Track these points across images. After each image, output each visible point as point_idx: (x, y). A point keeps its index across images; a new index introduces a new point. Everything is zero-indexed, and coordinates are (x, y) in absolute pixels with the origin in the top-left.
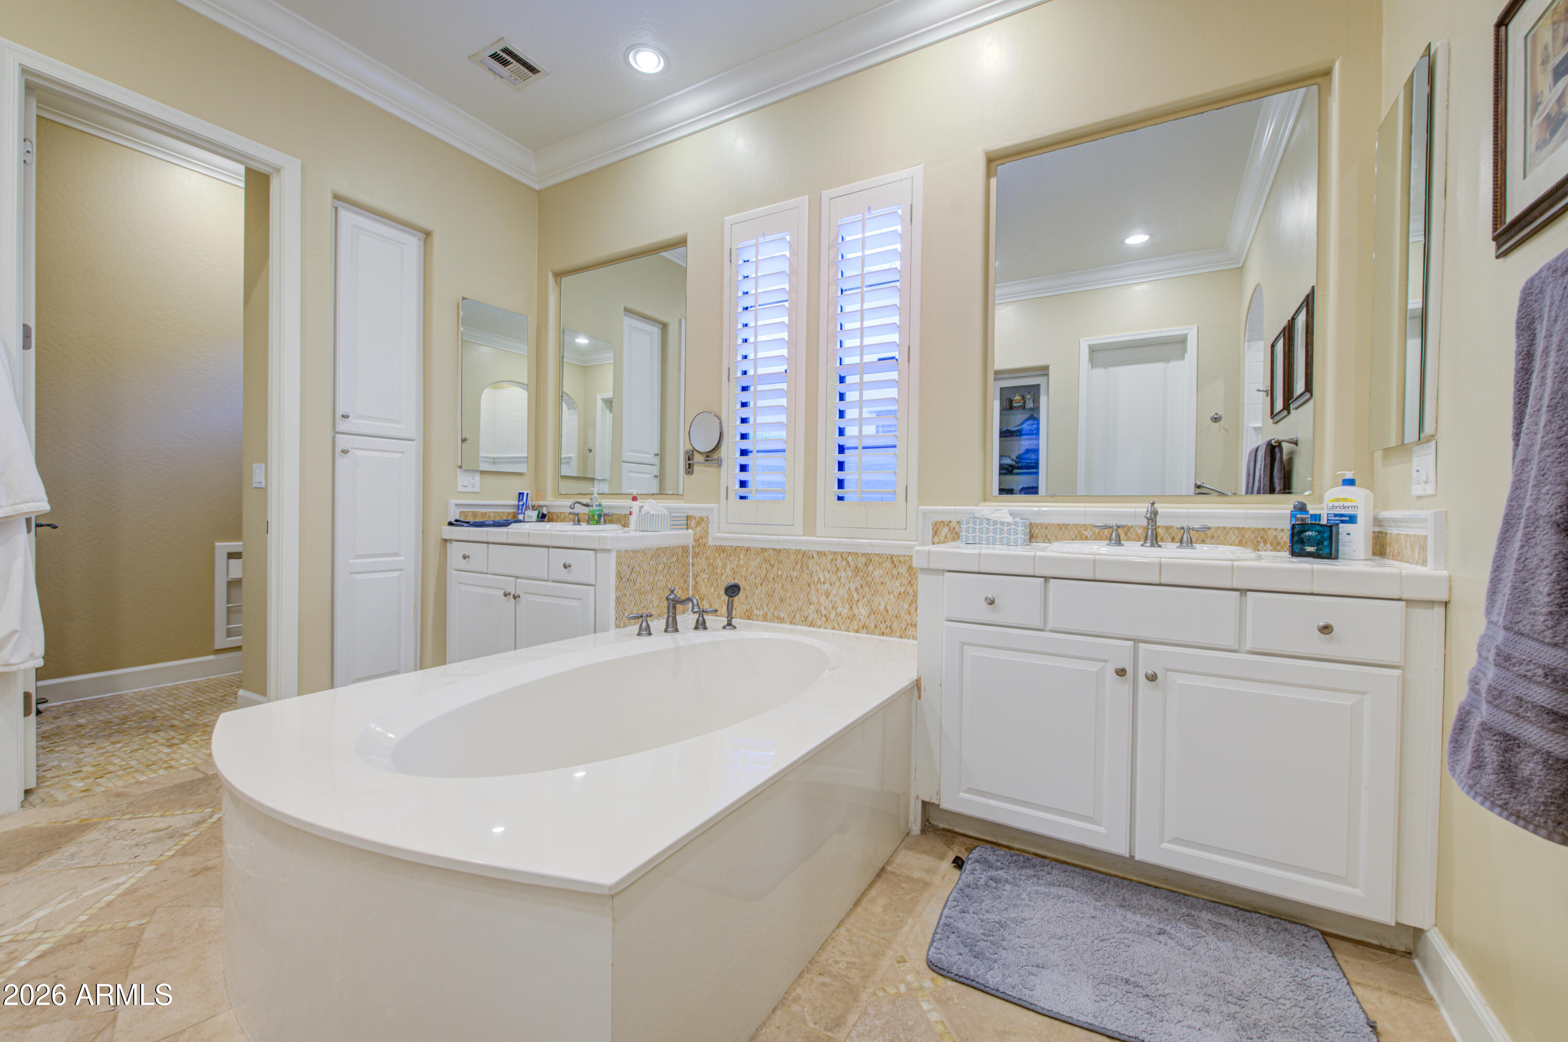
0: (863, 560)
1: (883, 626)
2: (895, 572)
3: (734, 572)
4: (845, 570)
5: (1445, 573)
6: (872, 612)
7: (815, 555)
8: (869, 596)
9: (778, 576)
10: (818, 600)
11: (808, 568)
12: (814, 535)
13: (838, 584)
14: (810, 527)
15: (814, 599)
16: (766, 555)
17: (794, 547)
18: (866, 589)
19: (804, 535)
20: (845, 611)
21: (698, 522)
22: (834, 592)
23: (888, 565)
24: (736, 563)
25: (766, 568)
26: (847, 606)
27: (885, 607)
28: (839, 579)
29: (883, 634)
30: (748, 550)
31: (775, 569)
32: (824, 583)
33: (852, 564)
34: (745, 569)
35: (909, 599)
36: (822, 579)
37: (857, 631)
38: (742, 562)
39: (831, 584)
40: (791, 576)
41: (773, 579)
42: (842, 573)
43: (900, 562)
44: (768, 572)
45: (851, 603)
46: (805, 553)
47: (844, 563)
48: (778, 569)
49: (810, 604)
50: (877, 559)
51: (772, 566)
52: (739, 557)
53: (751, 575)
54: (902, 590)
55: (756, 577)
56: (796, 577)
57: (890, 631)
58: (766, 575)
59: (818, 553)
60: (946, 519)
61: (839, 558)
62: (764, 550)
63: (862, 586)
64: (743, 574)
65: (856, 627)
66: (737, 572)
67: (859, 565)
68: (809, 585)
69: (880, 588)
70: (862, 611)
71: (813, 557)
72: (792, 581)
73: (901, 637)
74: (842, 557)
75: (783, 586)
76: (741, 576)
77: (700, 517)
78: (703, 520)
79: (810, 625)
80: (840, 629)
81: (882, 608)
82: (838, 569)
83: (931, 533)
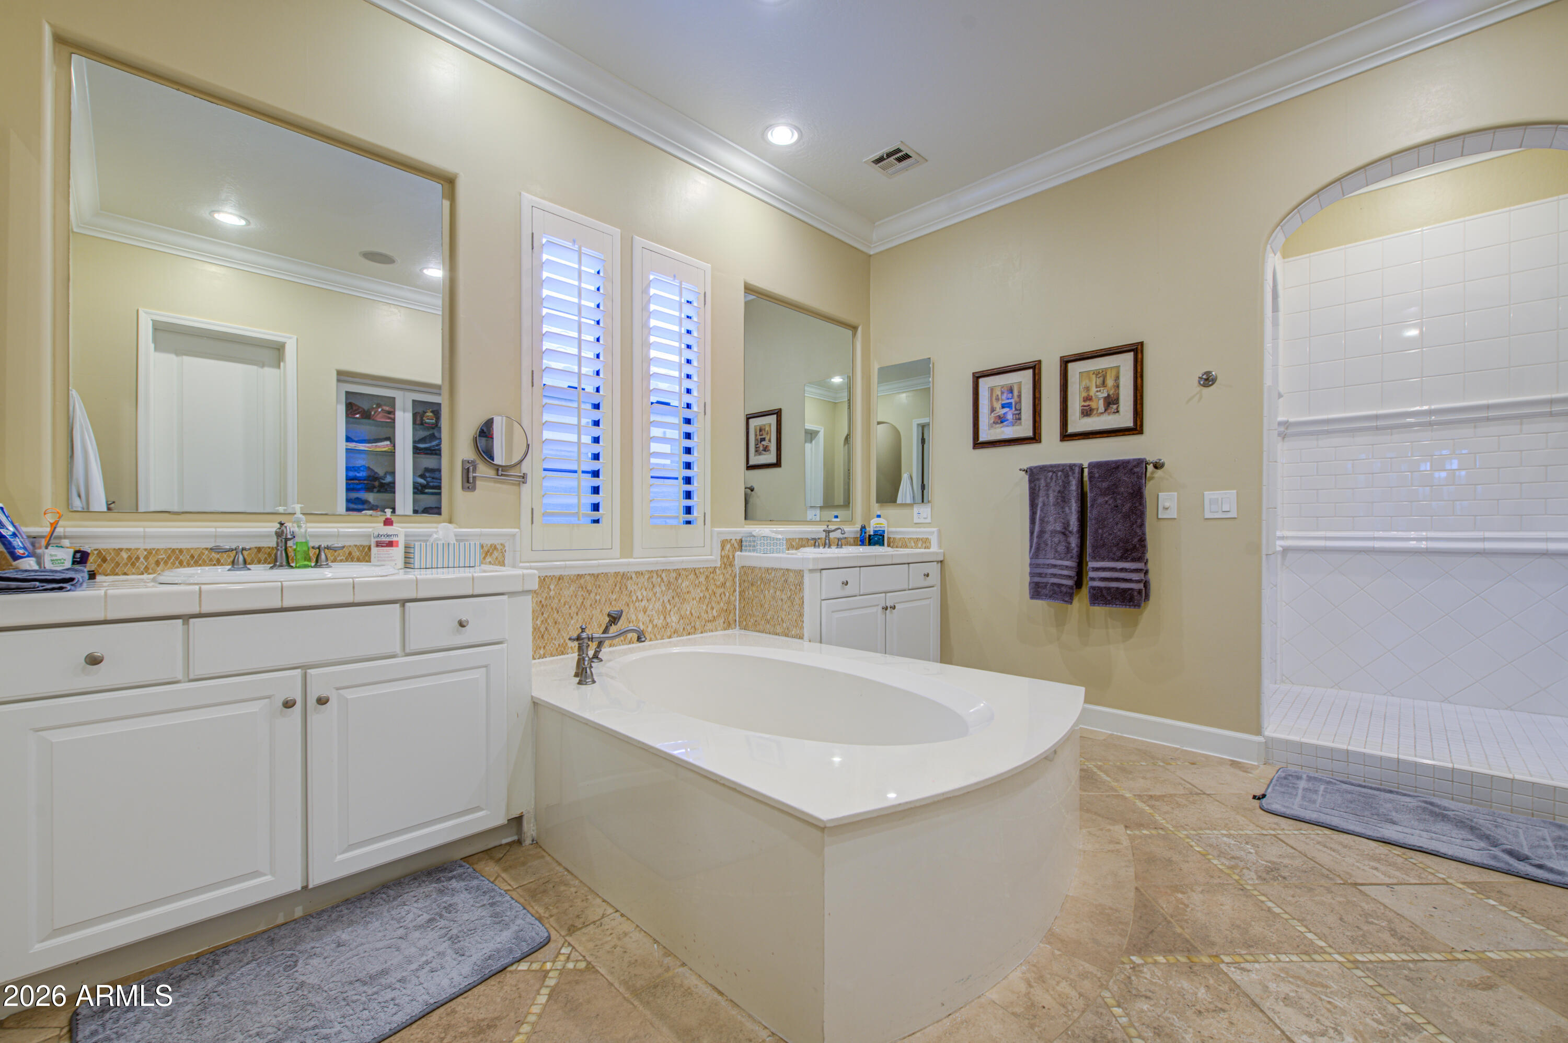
0: (674, 575)
1: (689, 628)
2: (697, 582)
3: (543, 606)
4: (660, 586)
5: (942, 551)
6: (682, 617)
7: (634, 576)
8: (678, 605)
9: (596, 601)
10: (637, 617)
11: (627, 588)
12: (632, 557)
13: (654, 598)
14: (627, 549)
15: (634, 617)
16: (582, 581)
17: (612, 570)
18: (677, 599)
19: (621, 558)
20: (659, 622)
21: (488, 552)
22: (651, 607)
23: (692, 576)
24: (545, 595)
25: (582, 595)
26: (662, 617)
27: (691, 612)
28: (655, 594)
29: (689, 634)
30: (560, 578)
31: (592, 595)
32: (642, 600)
33: (665, 579)
34: (556, 601)
35: (706, 601)
36: (640, 598)
37: (670, 637)
38: (552, 593)
39: (648, 600)
40: (609, 599)
41: (591, 605)
42: (657, 589)
43: (701, 573)
44: (584, 599)
45: (665, 613)
46: (624, 574)
47: (659, 579)
48: (596, 594)
49: (630, 622)
50: (684, 573)
51: (589, 592)
52: (549, 587)
53: (565, 605)
54: (702, 595)
55: (570, 607)
56: (615, 600)
57: (694, 630)
58: (583, 602)
59: (637, 573)
60: (729, 538)
61: (655, 575)
62: (579, 576)
63: (673, 598)
64: (554, 605)
65: (669, 634)
66: (547, 606)
67: (672, 580)
68: (628, 605)
69: (687, 596)
70: (673, 618)
71: (631, 578)
72: (611, 604)
73: (702, 633)
74: (657, 574)
75: (601, 611)
76: (552, 609)
77: (491, 545)
78: (495, 548)
79: (630, 643)
80: (657, 639)
81: (688, 613)
82: (654, 586)
83: (720, 548)
